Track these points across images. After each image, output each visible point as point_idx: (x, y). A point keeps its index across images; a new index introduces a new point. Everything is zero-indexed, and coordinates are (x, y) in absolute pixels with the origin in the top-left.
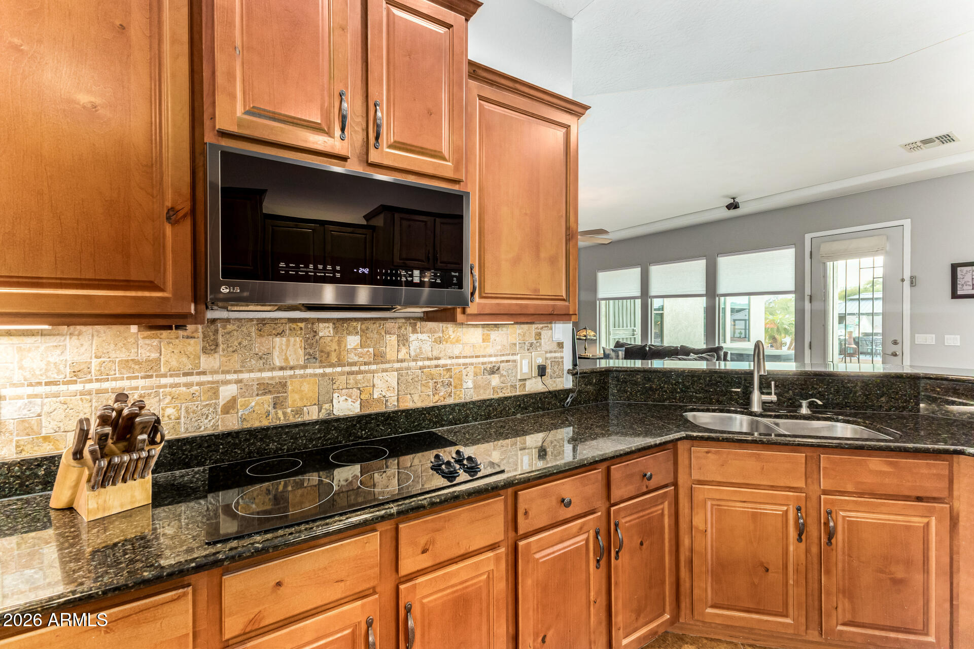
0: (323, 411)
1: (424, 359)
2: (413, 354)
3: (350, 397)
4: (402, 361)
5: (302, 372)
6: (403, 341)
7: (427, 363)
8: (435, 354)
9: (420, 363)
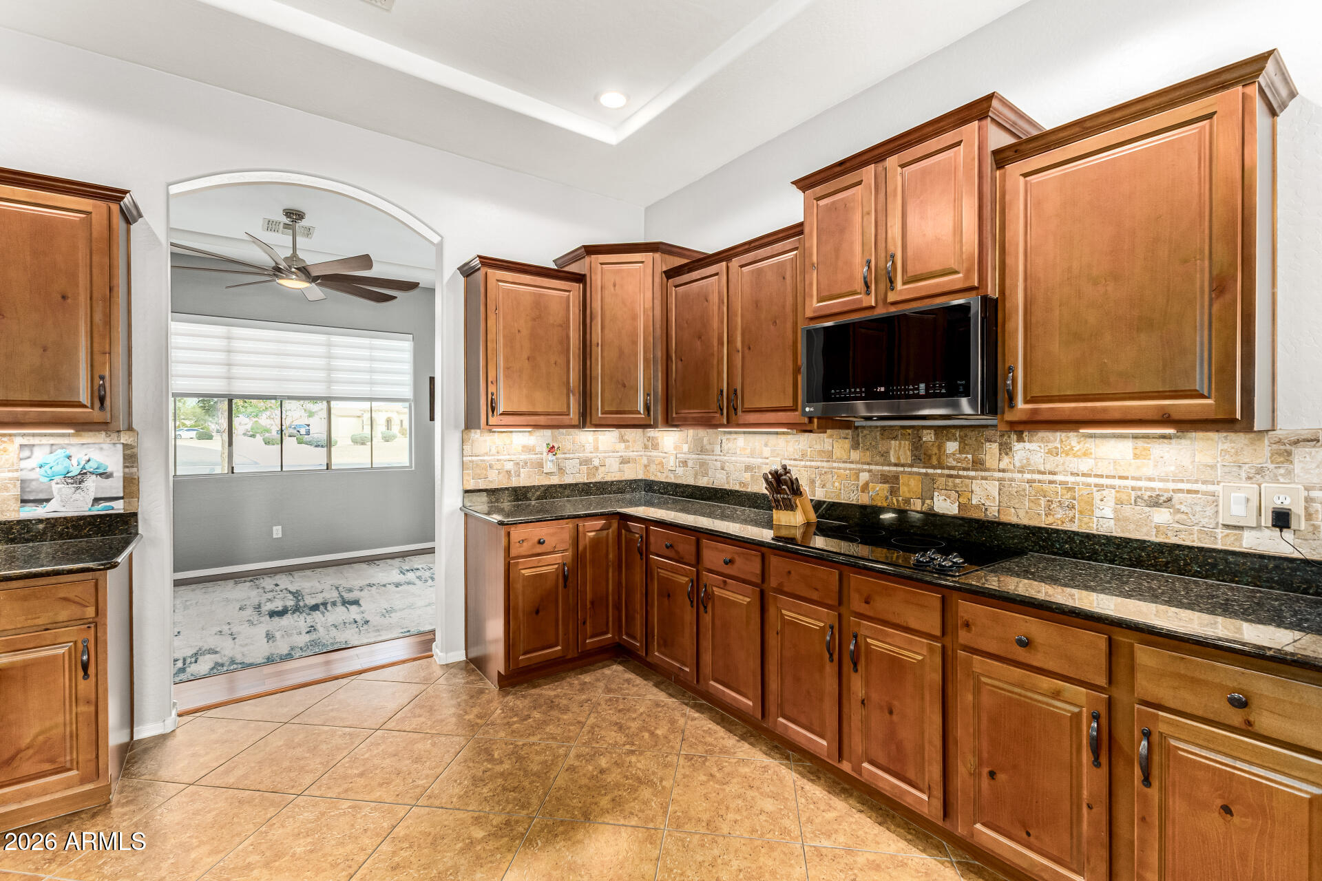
0: (926, 505)
1: (1033, 472)
2: (1018, 464)
3: (949, 498)
4: (1003, 471)
5: (909, 469)
6: (1005, 449)
7: (1037, 477)
8: (1049, 467)
9: (1028, 476)
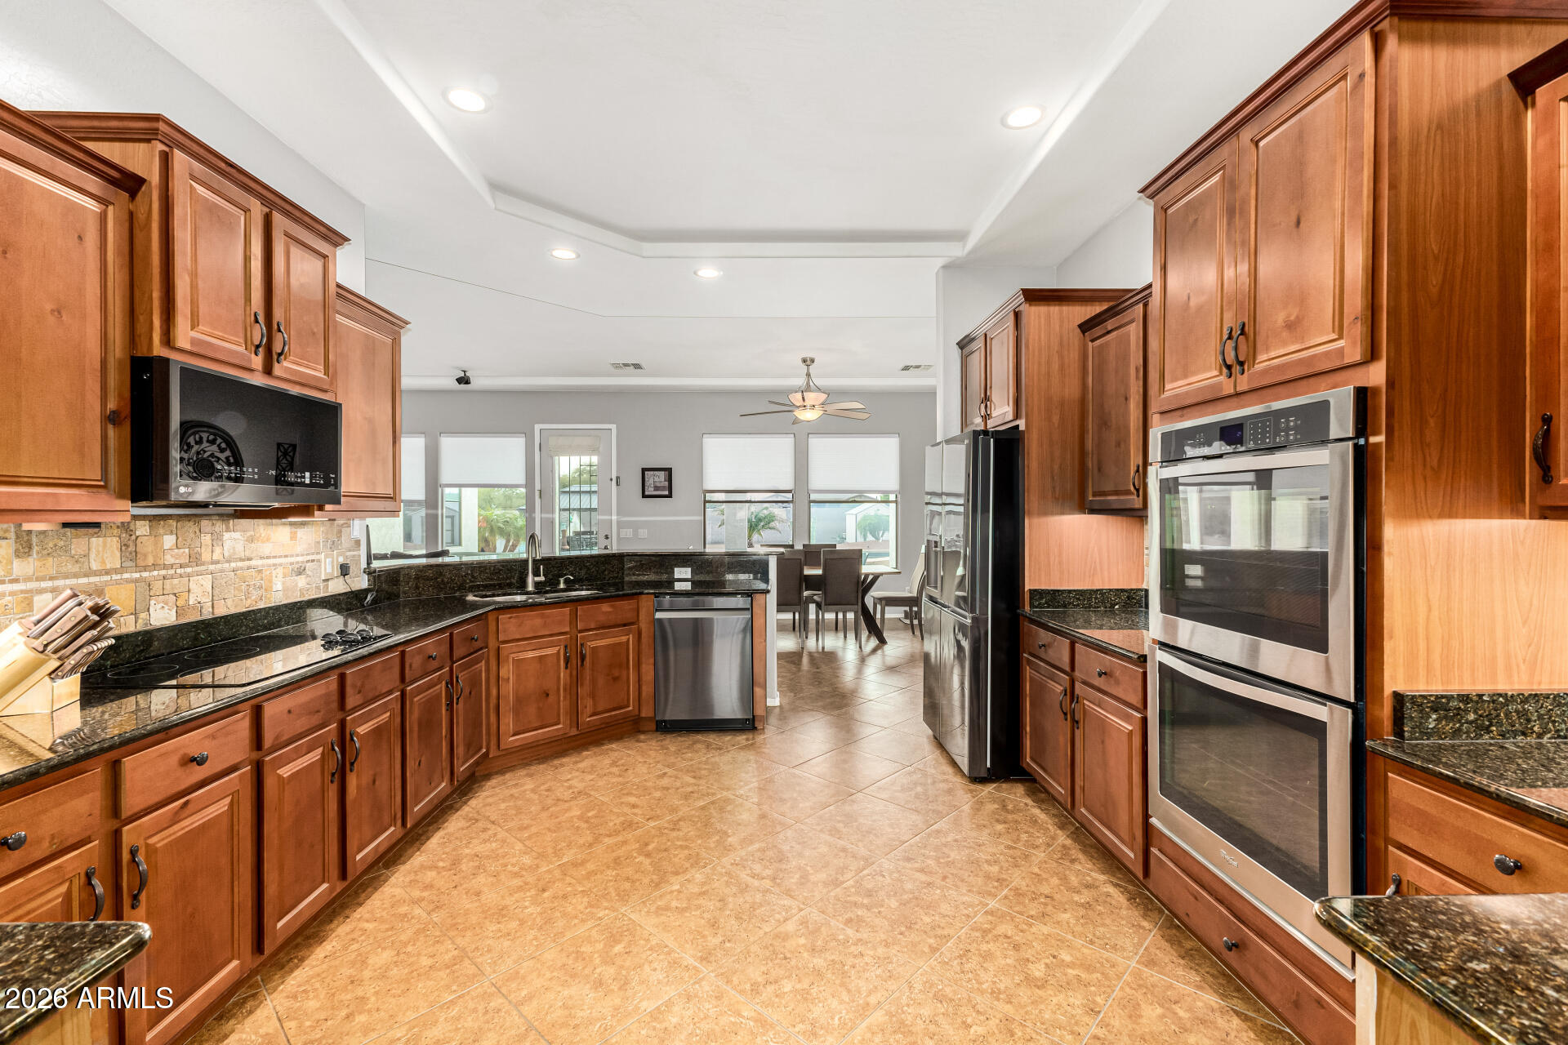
0: (140, 621)
1: (236, 560)
2: (226, 554)
3: (166, 604)
4: (217, 562)
5: (119, 577)
6: (217, 539)
7: (240, 564)
8: (248, 554)
9: (233, 565)
